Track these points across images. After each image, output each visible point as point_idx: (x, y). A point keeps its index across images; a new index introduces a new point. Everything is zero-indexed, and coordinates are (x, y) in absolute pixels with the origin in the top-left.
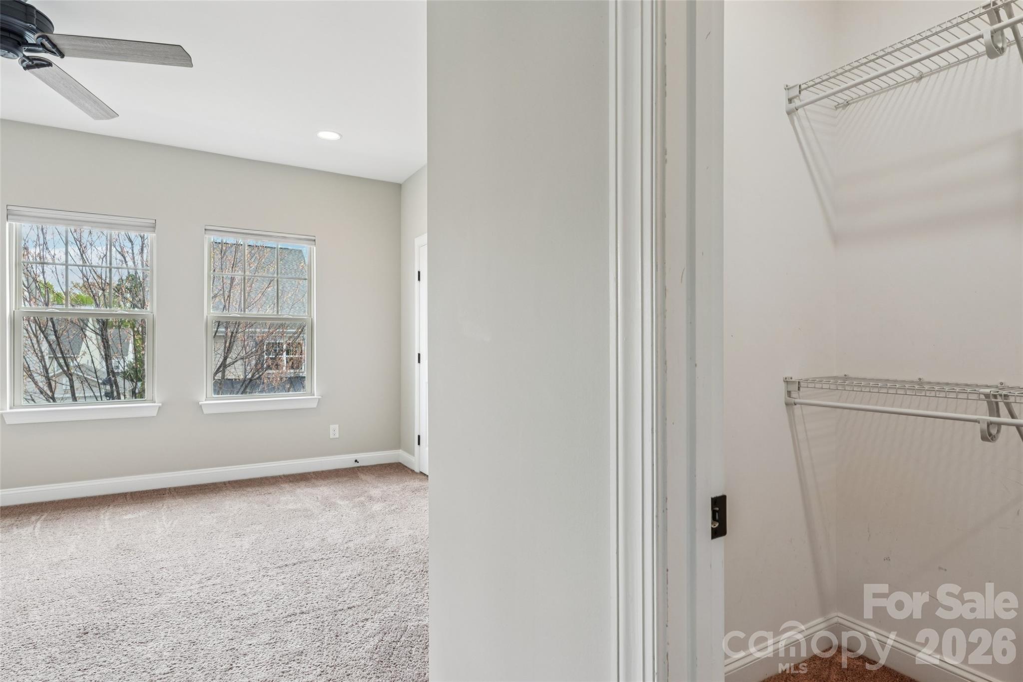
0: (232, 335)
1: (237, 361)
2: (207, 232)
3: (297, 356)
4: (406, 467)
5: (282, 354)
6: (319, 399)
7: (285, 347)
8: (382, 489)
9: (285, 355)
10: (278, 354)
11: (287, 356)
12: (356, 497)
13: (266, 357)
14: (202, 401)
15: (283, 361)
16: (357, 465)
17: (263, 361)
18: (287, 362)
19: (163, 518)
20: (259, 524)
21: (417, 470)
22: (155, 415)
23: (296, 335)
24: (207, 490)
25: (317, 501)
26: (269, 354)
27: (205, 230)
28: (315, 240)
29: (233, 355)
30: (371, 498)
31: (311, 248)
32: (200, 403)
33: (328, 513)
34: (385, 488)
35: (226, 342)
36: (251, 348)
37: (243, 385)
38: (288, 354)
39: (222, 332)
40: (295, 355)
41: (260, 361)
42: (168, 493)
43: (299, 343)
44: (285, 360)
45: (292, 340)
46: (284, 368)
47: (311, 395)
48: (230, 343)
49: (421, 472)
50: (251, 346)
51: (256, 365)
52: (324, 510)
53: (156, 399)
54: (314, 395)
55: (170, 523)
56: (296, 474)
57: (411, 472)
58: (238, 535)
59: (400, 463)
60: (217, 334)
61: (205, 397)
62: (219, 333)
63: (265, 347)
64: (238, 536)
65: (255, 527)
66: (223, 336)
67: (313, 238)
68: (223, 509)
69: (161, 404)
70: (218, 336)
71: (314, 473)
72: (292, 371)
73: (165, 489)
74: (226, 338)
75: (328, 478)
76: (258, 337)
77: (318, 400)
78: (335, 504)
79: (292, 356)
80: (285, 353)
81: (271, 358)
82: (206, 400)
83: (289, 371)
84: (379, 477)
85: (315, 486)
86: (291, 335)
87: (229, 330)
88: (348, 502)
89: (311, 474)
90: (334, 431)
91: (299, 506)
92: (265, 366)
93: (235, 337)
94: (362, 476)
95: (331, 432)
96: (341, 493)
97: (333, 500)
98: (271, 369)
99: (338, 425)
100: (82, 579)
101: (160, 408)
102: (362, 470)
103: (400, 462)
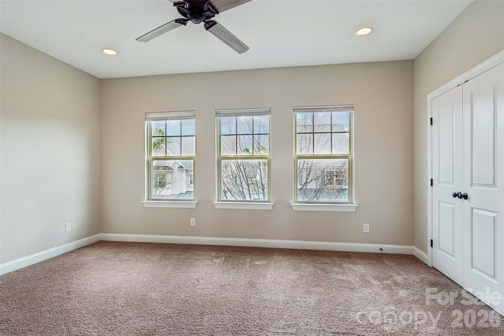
0: (310, 167)
1: (312, 180)
2: (294, 110)
3: (341, 178)
4: (420, 260)
5: (334, 177)
6: (357, 207)
7: (335, 174)
8: (403, 277)
9: (335, 178)
10: (332, 178)
11: (336, 178)
12: (384, 280)
13: (326, 178)
14: (292, 204)
15: (334, 181)
16: (381, 252)
17: (325, 180)
18: (336, 181)
19: (272, 267)
20: (320, 287)
21: (429, 265)
22: (271, 209)
23: (341, 167)
24: (294, 254)
25: (357, 276)
26: (327, 177)
27: (294, 109)
28: (353, 107)
29: (310, 177)
30: (396, 284)
31: (351, 112)
32: (291, 204)
33: (365, 289)
34: (406, 277)
35: (307, 171)
36: (319, 174)
37: (315, 192)
38: (336, 177)
39: (305, 167)
40: (340, 178)
41: (323, 181)
42: (276, 251)
43: (342, 172)
44: (335, 181)
45: (339, 169)
46: (335, 185)
47: (351, 204)
48: (309, 172)
49: (434, 267)
50: (319, 173)
51: (322, 182)
52: (362, 285)
53: (272, 201)
54: (353, 204)
55: (275, 272)
56: (342, 252)
57: (425, 266)
58: (308, 292)
59: (414, 256)
60: (303, 168)
61: (294, 201)
62: (304, 167)
63: (326, 173)
64: (308, 294)
65: (318, 288)
66: (306, 168)
67: (353, 106)
68: (301, 269)
69: (273, 204)
70: (304, 168)
71: (354, 253)
72: (339, 186)
73: (275, 249)
74: (307, 169)
75: (363, 258)
76: (322, 169)
77: (355, 207)
78: (370, 282)
79: (338, 178)
80: (335, 177)
81: (328, 179)
82: (294, 203)
83: (337, 186)
84: (399, 265)
85: (355, 264)
86: (338, 168)
87: (309, 165)
88: (379, 283)
89: (352, 254)
90: (366, 228)
91: (345, 278)
92: (326, 183)
93: (311, 168)
94: (386, 262)
95: (364, 228)
96: (373, 274)
97: (368, 278)
98: (328, 185)
99: (369, 224)
100: (230, 301)
101: (273, 205)
102: (386, 256)
103: (414, 254)
